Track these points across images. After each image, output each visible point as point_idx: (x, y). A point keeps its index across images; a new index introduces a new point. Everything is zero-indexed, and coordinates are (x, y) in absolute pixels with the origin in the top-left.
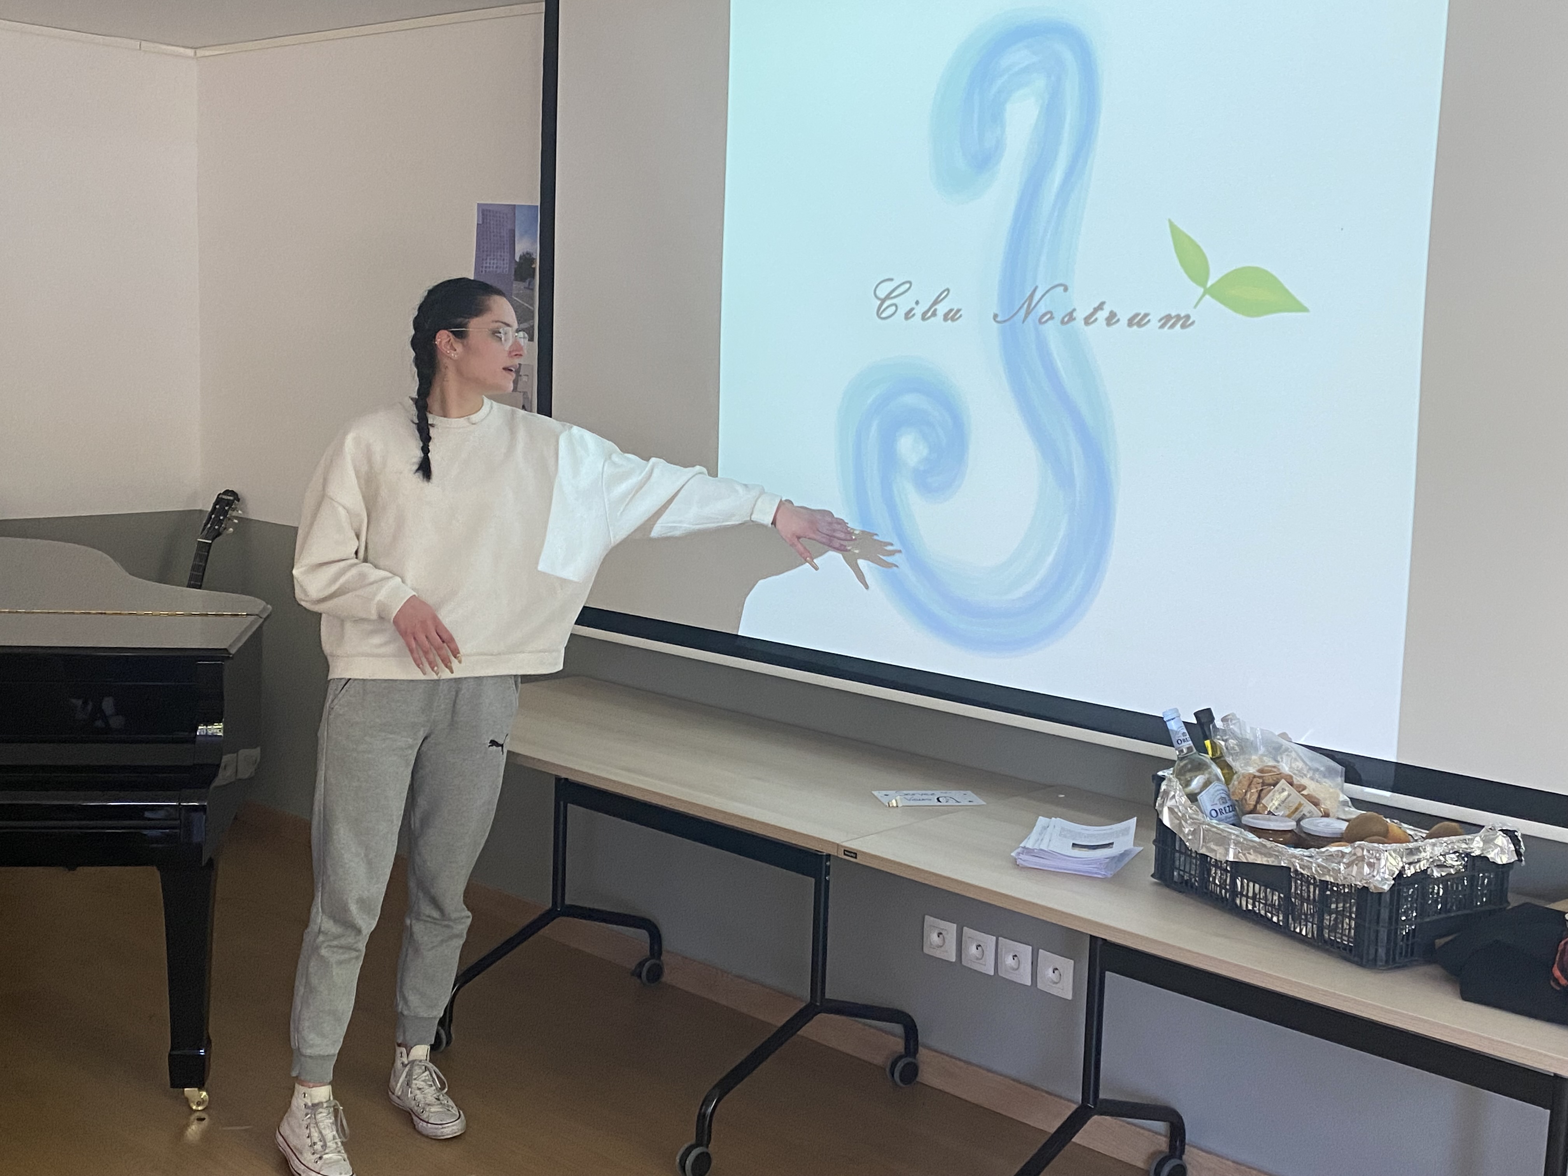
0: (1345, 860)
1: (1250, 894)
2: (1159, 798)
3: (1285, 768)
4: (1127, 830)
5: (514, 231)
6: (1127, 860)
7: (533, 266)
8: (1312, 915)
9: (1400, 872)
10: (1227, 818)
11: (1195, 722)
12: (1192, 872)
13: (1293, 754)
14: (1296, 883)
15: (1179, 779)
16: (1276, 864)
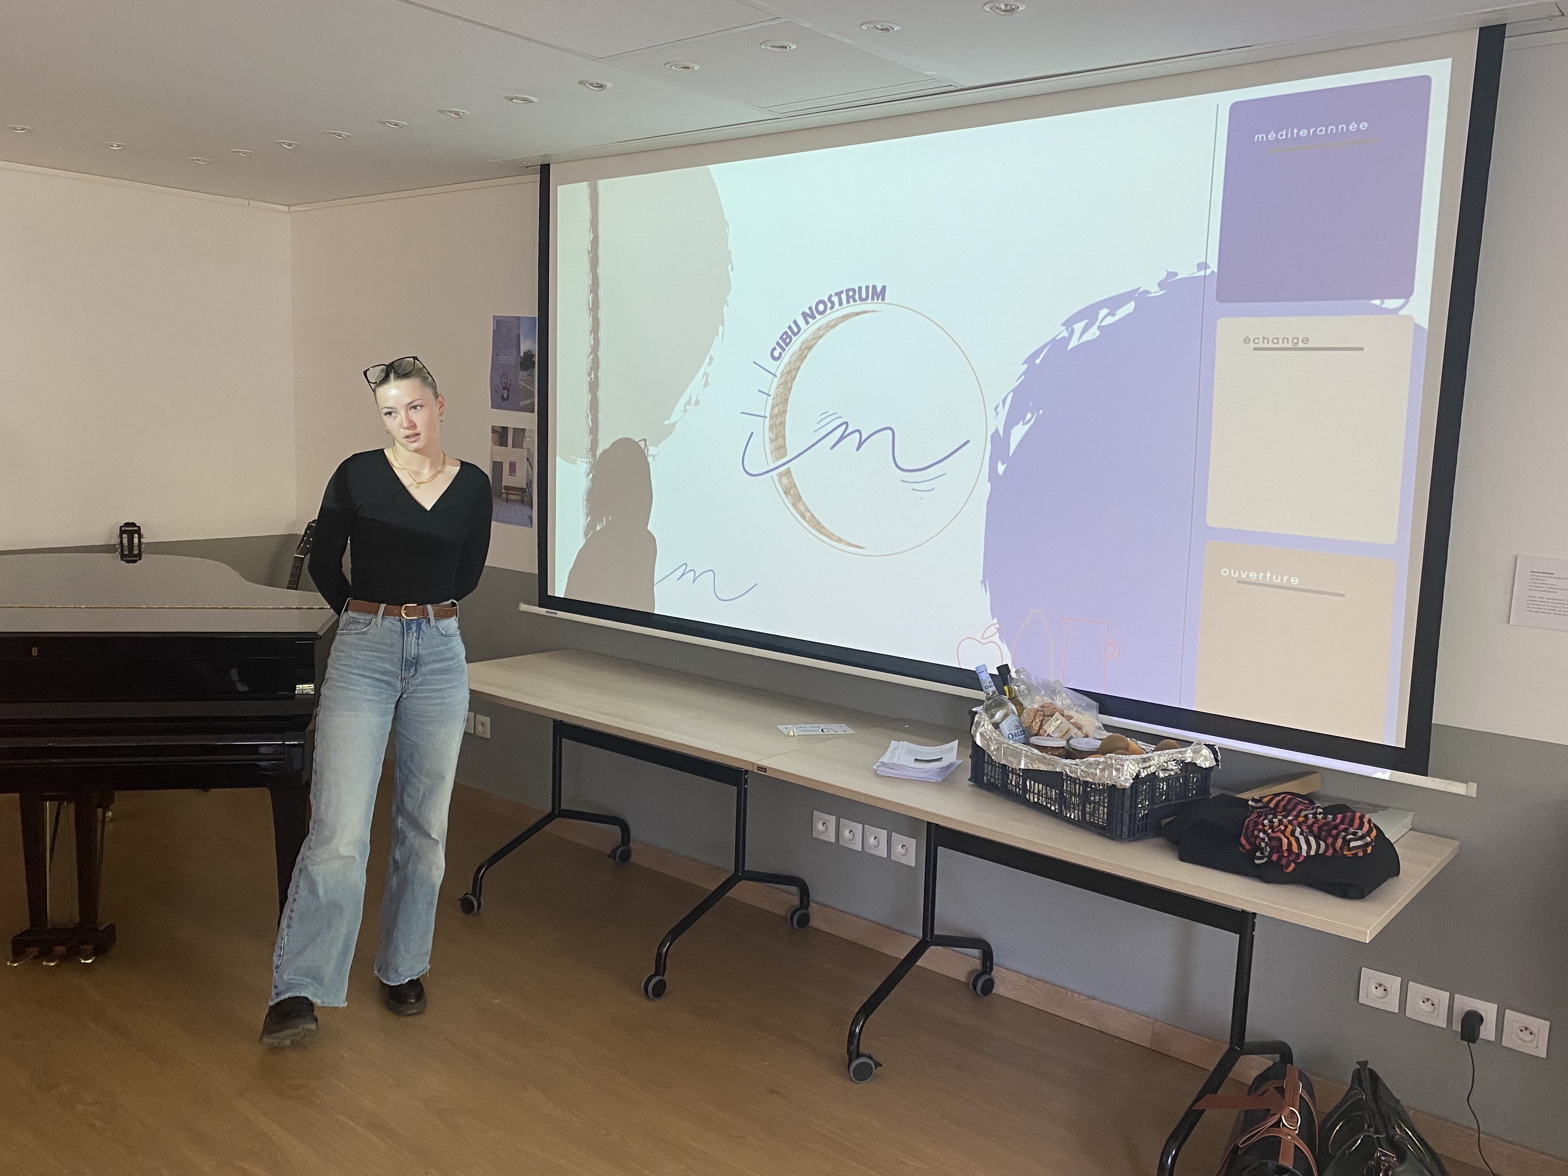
0: (1100, 767)
1: (1036, 791)
2: (973, 727)
3: (1058, 703)
4: (952, 748)
5: (519, 335)
6: (952, 769)
7: (533, 360)
8: (1078, 806)
9: (1137, 774)
10: (1019, 739)
11: (998, 674)
12: (996, 777)
13: (1064, 695)
14: (1067, 783)
15: (987, 713)
16: (1054, 770)
